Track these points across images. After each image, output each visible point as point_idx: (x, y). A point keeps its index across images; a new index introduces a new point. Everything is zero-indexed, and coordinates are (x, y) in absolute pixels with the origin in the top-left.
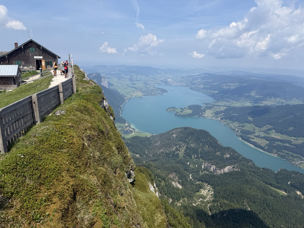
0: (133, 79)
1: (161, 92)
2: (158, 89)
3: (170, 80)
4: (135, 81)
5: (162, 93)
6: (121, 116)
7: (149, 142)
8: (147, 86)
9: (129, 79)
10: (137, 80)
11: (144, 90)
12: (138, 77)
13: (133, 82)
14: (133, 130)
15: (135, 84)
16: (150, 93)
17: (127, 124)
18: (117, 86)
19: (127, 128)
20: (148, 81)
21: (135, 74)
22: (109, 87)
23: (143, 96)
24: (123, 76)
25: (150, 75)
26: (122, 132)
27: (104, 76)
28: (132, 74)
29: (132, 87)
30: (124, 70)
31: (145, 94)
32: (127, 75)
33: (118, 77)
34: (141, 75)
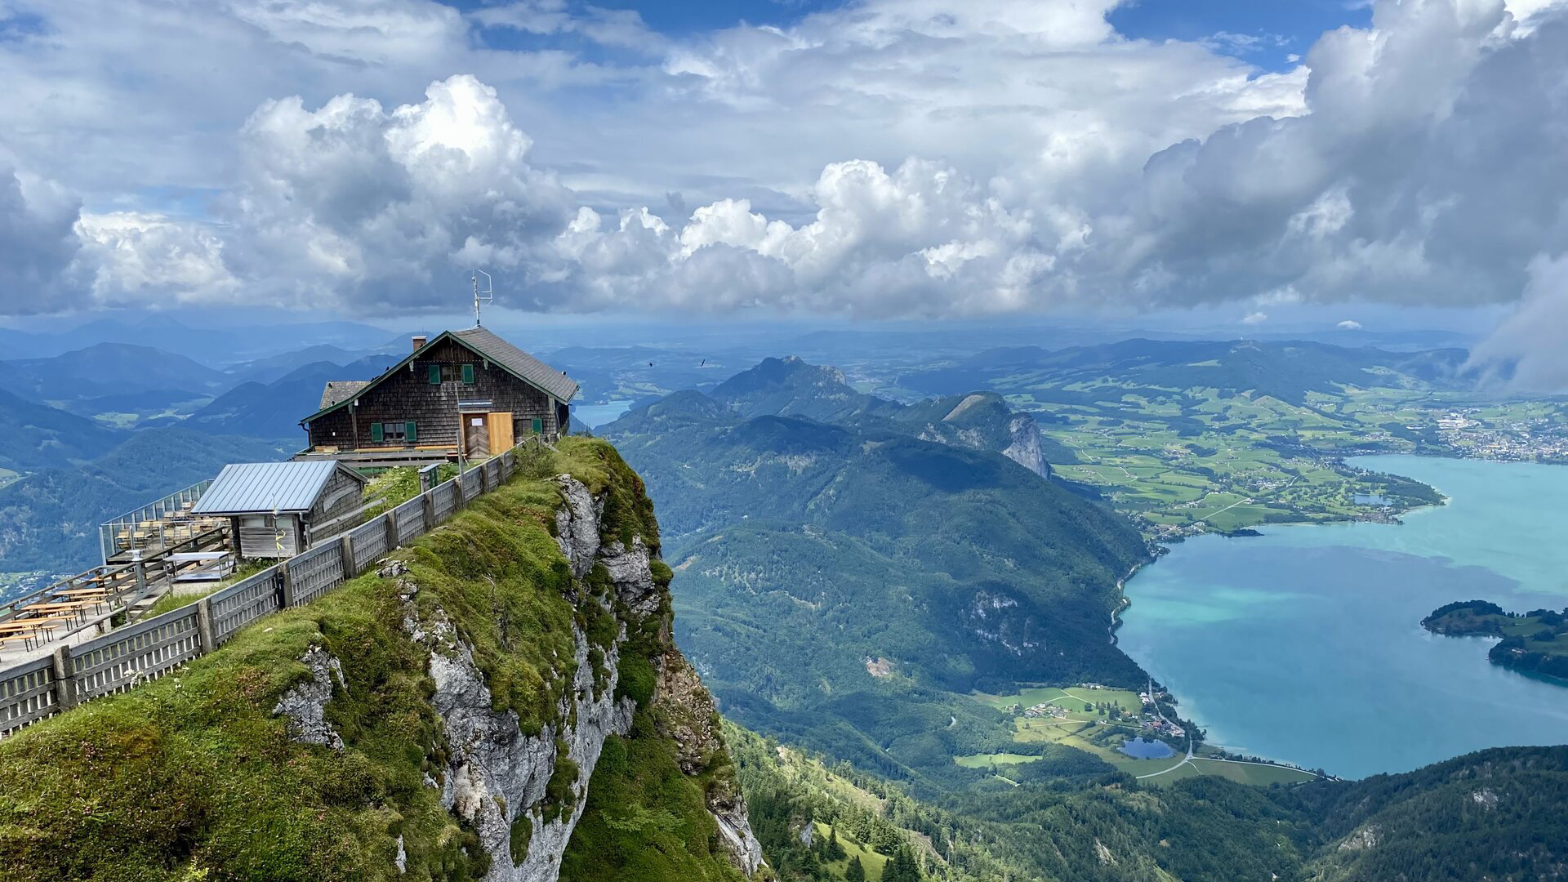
0: (1200, 423)
1: (1389, 502)
2: (1369, 484)
3: (1461, 423)
4: (1209, 429)
5: (1398, 507)
6: (1112, 642)
7: (1294, 822)
8: (1289, 464)
9: (1171, 421)
10: (1222, 424)
11: (1271, 487)
12: (1230, 407)
13: (1201, 437)
14: (1193, 738)
15: (1211, 452)
16: (1308, 503)
17: (1150, 695)
18: (1099, 463)
19: (1153, 720)
20: (1300, 433)
21: (1211, 393)
22: (1049, 469)
23: (1259, 523)
24: (1138, 406)
25: (1312, 396)
26: (1118, 742)
27: (1025, 410)
28: (1197, 389)
29: (1192, 470)
30: (1142, 367)
31: (1273, 511)
32: (1160, 398)
33: (1104, 412)
34: (1253, 397)
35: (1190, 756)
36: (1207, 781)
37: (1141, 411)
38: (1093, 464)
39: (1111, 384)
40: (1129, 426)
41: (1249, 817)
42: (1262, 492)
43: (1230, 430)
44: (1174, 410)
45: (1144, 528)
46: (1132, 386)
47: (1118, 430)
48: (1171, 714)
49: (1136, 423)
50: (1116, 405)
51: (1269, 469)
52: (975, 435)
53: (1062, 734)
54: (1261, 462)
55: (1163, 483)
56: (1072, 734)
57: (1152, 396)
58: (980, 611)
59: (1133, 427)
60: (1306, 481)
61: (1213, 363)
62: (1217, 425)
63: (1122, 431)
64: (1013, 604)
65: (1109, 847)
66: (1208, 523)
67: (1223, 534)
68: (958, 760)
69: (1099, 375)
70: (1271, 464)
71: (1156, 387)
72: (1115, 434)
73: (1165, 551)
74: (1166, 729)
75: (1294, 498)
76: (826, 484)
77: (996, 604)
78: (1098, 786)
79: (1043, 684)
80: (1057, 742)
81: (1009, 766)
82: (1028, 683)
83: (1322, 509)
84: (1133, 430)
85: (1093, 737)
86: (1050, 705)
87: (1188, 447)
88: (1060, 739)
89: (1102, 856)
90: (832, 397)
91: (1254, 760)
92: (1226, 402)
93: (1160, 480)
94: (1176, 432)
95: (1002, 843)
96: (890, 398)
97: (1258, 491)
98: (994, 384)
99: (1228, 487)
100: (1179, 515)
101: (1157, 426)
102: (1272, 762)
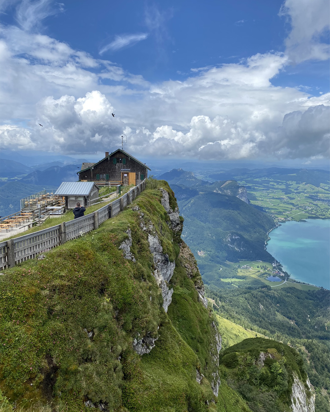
0: (291, 191)
4: (293, 192)
6: (265, 249)
7: (314, 301)
8: (315, 203)
9: (283, 190)
10: (297, 191)
11: (310, 209)
12: (299, 187)
13: (291, 195)
14: (287, 276)
15: (294, 199)
16: (320, 214)
17: (275, 264)
18: (263, 200)
19: (276, 271)
20: (318, 194)
21: (294, 183)
22: (249, 202)
23: (306, 218)
24: (274, 185)
25: (322, 185)
26: (266, 277)
27: (243, 185)
28: (290, 181)
29: (288, 203)
30: (275, 175)
31: (310, 215)
32: (280, 184)
33: (265, 186)
34: (306, 184)
35: (286, 281)
36: (291, 288)
37: (275, 187)
38: (261, 200)
39: (267, 179)
40: (271, 191)
41: (302, 299)
42: (307, 210)
43: (299, 193)
44: (283, 187)
45: (275, 218)
46: (272, 180)
47: (268, 192)
48: (281, 270)
49: (273, 190)
50: (268, 185)
51: (310, 204)
52: (229, 191)
53: (251, 274)
54: (307, 202)
55: (280, 206)
56: (253, 274)
57: (278, 183)
58: (229, 239)
59: (272, 191)
60: (320, 207)
61: (295, 174)
62: (295, 191)
63: (270, 192)
64: (238, 238)
65: (263, 305)
66: (292, 218)
67: (296, 221)
68: (222, 280)
69: (263, 177)
70: (310, 202)
71: (279, 180)
72: (267, 193)
73: (280, 225)
74: (279, 273)
75: (316, 212)
76: (188, 203)
77: (234, 237)
78: (260, 288)
79: (246, 260)
80: (249, 276)
81: (236, 282)
82: (242, 259)
83: (324, 215)
84: (272, 192)
85: (259, 275)
86: (248, 266)
87: (287, 197)
88: (250, 275)
89: (261, 308)
90: (191, 180)
91: (304, 283)
92: (298, 185)
93: (279, 206)
94: (284, 193)
95: (234, 303)
96: (206, 181)
97: (306, 210)
98: (234, 178)
99: (298, 208)
100: (284, 215)
101: (279, 191)
102: (308, 284)
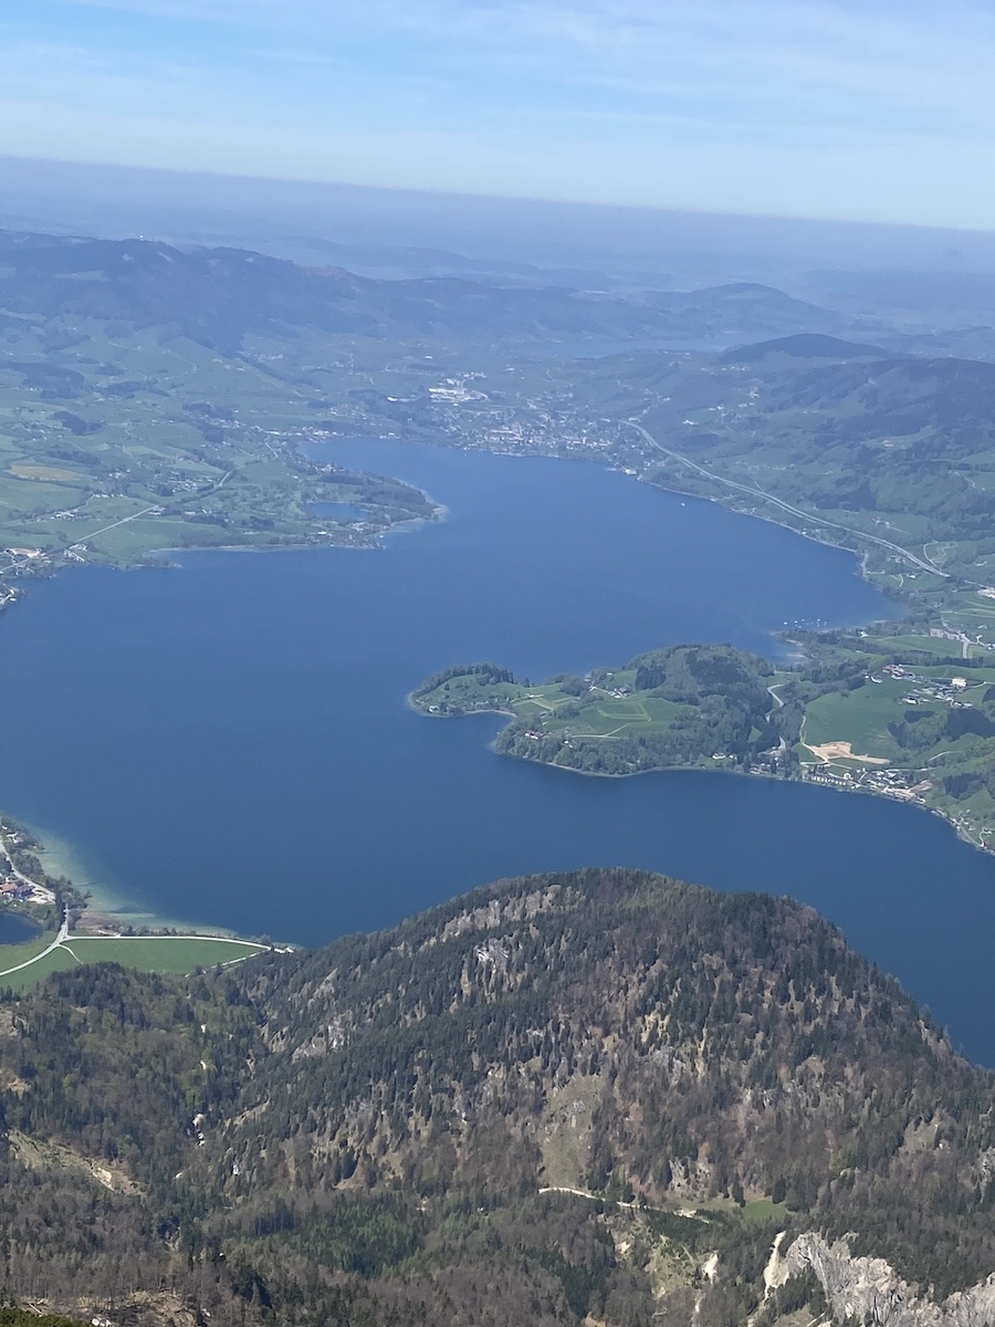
2: (336, 486)
3: (461, 395)
4: (91, 389)
5: (376, 522)
8: (219, 452)
9: (30, 372)
10: (112, 380)
11: (191, 487)
12: (126, 352)
13: (79, 401)
14: (68, 904)
15: (94, 427)
16: (248, 516)
19: (4, 881)
21: (95, 328)
25: (251, 342)
28: (71, 318)
29: (66, 456)
34: (163, 339)
35: (64, 934)
36: (91, 973)
42: (177, 495)
43: (127, 390)
44: (33, 352)
48: (33, 870)
51: (188, 459)
60: (244, 479)
62: (104, 382)
66: (91, 547)
70: (190, 450)
74: (25, 894)
75: (227, 507)
83: (268, 526)
87: (58, 416)
92: (119, 343)
94: (40, 390)
97: (171, 494)
99: (124, 487)
100: (45, 532)
